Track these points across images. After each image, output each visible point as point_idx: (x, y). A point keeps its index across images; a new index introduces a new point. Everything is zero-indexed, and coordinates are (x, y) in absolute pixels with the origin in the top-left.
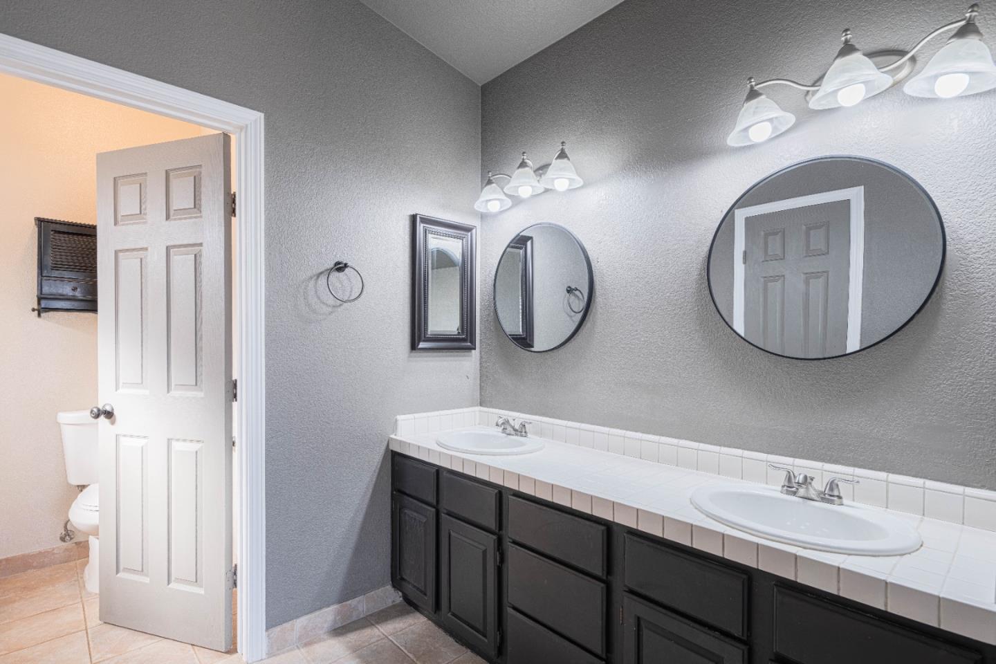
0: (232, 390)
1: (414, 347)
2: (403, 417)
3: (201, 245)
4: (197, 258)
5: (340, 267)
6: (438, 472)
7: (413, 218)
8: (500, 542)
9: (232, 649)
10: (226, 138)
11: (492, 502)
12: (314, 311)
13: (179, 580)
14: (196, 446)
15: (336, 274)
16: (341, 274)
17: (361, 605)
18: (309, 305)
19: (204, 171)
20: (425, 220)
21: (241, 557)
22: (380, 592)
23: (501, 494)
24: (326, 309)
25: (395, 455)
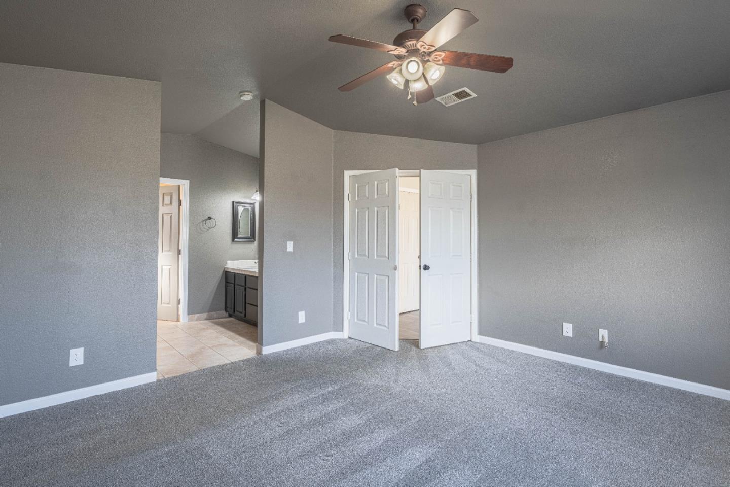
0: (179, 252)
1: (233, 240)
2: (230, 261)
3: (171, 213)
4: (171, 217)
5: (210, 218)
6: (235, 275)
7: (233, 202)
8: (245, 289)
9: (178, 320)
10: (179, 186)
11: (244, 279)
12: (202, 231)
13: (164, 303)
14: (170, 267)
15: (209, 220)
16: (210, 220)
17: (214, 314)
18: (200, 229)
19: (173, 194)
20: (237, 203)
21: (181, 297)
22: (221, 312)
23: (246, 276)
24: (206, 230)
25: (226, 272)
